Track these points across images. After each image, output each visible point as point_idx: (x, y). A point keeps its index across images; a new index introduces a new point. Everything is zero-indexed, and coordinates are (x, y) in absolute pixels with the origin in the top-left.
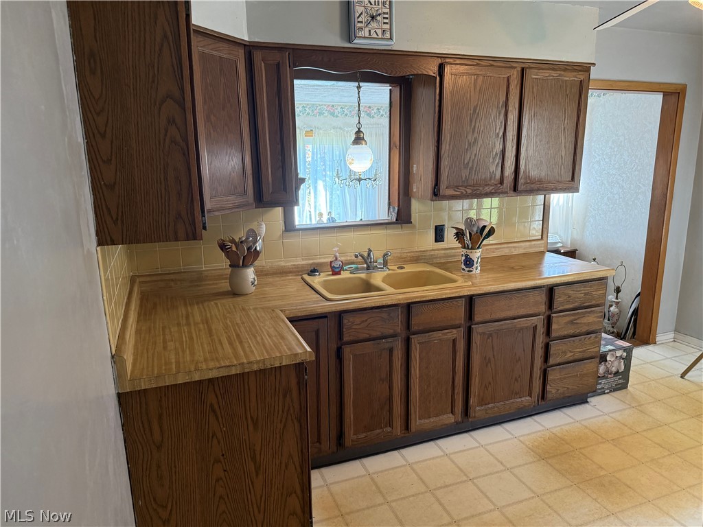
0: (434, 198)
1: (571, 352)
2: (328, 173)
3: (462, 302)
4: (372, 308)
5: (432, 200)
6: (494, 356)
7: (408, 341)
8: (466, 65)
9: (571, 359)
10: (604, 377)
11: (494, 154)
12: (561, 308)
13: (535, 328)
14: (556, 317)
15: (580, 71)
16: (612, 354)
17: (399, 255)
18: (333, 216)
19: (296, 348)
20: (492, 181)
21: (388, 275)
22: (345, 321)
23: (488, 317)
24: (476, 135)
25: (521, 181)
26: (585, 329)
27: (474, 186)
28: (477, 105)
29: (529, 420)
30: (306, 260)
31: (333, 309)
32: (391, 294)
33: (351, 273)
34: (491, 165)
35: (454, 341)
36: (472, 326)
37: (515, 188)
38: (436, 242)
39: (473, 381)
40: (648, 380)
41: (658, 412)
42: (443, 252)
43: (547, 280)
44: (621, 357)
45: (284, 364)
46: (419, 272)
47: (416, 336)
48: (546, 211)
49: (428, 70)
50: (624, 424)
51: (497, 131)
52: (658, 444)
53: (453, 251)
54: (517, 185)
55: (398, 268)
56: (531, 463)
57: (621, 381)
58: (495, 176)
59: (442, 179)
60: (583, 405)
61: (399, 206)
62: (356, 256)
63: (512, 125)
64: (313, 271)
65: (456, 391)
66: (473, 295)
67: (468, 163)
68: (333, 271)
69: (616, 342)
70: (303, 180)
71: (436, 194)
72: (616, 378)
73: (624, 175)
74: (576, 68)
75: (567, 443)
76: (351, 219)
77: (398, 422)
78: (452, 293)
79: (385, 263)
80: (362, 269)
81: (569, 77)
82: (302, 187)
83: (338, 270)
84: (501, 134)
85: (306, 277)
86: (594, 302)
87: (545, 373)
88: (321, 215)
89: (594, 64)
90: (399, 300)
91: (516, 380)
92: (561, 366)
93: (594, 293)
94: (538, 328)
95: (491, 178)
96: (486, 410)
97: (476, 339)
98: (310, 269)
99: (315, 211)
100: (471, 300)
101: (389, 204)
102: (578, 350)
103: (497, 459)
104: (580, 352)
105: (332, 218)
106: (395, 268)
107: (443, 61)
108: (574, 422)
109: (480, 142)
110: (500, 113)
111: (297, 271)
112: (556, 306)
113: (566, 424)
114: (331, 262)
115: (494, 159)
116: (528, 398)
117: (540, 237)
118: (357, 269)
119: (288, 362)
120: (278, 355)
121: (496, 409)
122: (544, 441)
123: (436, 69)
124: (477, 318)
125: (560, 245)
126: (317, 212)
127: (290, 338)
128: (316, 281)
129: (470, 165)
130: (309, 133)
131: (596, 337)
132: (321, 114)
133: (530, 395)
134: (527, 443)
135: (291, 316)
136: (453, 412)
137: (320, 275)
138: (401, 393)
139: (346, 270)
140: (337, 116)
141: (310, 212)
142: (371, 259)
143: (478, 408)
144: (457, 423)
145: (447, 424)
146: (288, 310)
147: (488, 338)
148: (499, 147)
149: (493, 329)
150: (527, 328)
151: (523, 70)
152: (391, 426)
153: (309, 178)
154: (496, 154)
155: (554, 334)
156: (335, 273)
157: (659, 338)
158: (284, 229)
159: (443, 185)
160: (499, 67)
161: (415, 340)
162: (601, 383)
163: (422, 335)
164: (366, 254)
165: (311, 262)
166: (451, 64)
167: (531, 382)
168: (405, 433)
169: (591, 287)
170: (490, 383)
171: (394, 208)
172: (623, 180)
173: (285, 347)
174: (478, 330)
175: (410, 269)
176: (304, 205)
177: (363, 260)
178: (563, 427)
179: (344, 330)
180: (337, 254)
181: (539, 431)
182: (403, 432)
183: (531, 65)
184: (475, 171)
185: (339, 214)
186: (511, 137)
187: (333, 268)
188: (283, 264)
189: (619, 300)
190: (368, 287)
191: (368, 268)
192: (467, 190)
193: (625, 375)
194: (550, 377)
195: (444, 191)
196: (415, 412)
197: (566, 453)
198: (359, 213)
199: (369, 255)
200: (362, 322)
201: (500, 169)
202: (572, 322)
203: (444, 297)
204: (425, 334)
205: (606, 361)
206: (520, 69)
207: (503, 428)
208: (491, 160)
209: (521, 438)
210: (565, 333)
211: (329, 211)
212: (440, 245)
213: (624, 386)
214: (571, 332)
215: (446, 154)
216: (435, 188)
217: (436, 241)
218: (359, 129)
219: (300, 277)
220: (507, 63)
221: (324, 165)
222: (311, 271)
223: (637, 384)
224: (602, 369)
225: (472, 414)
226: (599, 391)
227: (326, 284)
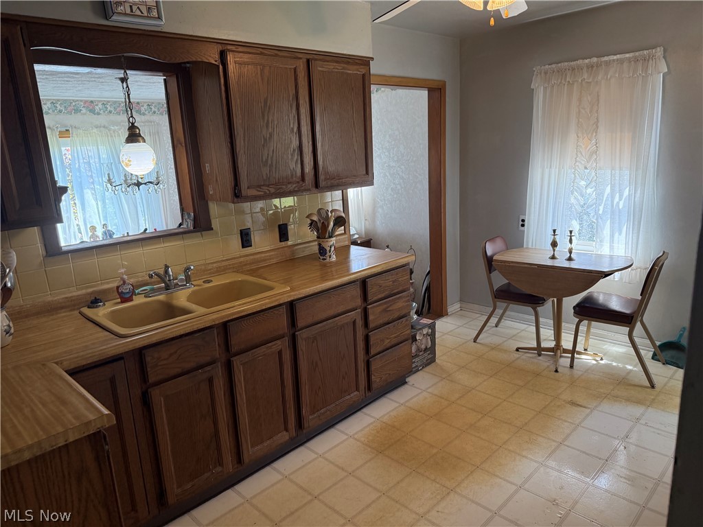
0: (236, 199)
1: (388, 339)
2: (96, 179)
3: (284, 310)
4: (181, 336)
5: (233, 203)
6: (320, 359)
7: (229, 367)
8: (250, 53)
9: (389, 345)
10: (417, 356)
11: (292, 150)
12: (375, 298)
13: (354, 323)
14: (371, 308)
15: (361, 65)
16: (420, 333)
17: (203, 267)
18: (110, 228)
19: (86, 413)
20: (294, 179)
21: (193, 292)
22: (148, 359)
23: (310, 320)
24: (270, 130)
25: (322, 177)
26: (396, 315)
27: (276, 184)
28: (267, 97)
29: (359, 414)
30: (82, 289)
31: (131, 347)
32: (203, 316)
33: (145, 297)
34: (290, 162)
35: (280, 353)
36: (296, 333)
37: (317, 185)
38: (243, 248)
39: (303, 390)
40: (450, 350)
41: (464, 378)
42: (252, 257)
43: (359, 274)
44: (427, 334)
45: (71, 440)
46: (230, 283)
47: (238, 357)
48: (345, 206)
49: (208, 58)
50: (441, 397)
51: (292, 126)
52: (471, 409)
53: (263, 255)
54: (319, 182)
55: (204, 282)
56: (370, 460)
57: (430, 356)
58: (296, 173)
59: (242, 179)
60: (403, 387)
61: (194, 212)
62: (151, 276)
63: (305, 120)
64: (95, 302)
65: (288, 406)
66: (293, 301)
67: (267, 161)
68: (121, 298)
69: (421, 321)
70: (64, 190)
71: (237, 195)
72: (426, 355)
73: (403, 167)
74: (357, 61)
75: (398, 429)
76: (134, 231)
77: (228, 458)
78: (272, 302)
79: (188, 279)
80: (160, 289)
81: (352, 70)
82: (63, 198)
83: (128, 296)
84: (295, 129)
85: (86, 310)
86: (401, 289)
87: (368, 364)
88: (93, 228)
89: (372, 59)
90: (213, 320)
91: (344, 378)
92: (381, 354)
93: (400, 280)
94: (357, 321)
95: (292, 175)
96: (319, 416)
97: (302, 346)
98: (90, 300)
99: (85, 224)
100: (291, 306)
101: (182, 210)
102: (393, 336)
103: (337, 466)
104: (395, 337)
105: (108, 231)
106: (200, 282)
107: (225, 48)
108: (400, 406)
109: (275, 137)
110: (291, 107)
111: (73, 305)
112: (371, 298)
113: (393, 410)
114: (118, 287)
115: (292, 155)
116: (356, 393)
117: (343, 232)
118: (153, 290)
119: (77, 437)
120: (60, 429)
121: (328, 412)
122: (378, 432)
123: (217, 57)
124: (301, 323)
125: (356, 236)
126: (89, 226)
127: (74, 400)
128: (101, 313)
129: (269, 162)
130: (65, 133)
131: (407, 320)
132: (77, 111)
133: (357, 389)
134: (363, 439)
135: (72, 367)
136: (286, 430)
137: (104, 305)
138: (228, 425)
139: (139, 294)
140: (99, 114)
141: (78, 225)
142: (169, 276)
143: (311, 417)
144: (292, 439)
145: (282, 444)
146: (66, 360)
147: (313, 342)
148: (295, 143)
149: (316, 332)
150: (347, 324)
151: (308, 61)
152: (221, 464)
153: (72, 187)
154: (294, 150)
155: (371, 325)
156: (124, 300)
157: (450, 309)
158: (44, 253)
159: (244, 184)
160: (285, 57)
161: (237, 361)
162: (414, 362)
163: (244, 355)
164: (162, 272)
165: (90, 290)
166: (233, 51)
167: (357, 376)
168: (237, 468)
169: (397, 274)
170: (320, 388)
171: (189, 214)
172: (402, 172)
173: (70, 416)
174: (302, 335)
175: (218, 281)
176: (69, 218)
177: (159, 279)
178: (392, 414)
179: (149, 369)
180: (125, 277)
181: (372, 423)
182: (236, 466)
183: (316, 57)
184: (276, 168)
185: (115, 225)
186: (306, 132)
187: (121, 294)
188: (50, 299)
189: (413, 281)
190: (171, 311)
191: (167, 288)
192: (270, 189)
193: (431, 350)
194: (373, 367)
195: (245, 191)
196: (247, 442)
197: (399, 440)
198: (142, 221)
199: (166, 272)
200: (171, 355)
201: (299, 166)
202: (385, 310)
203: (264, 308)
204: (249, 353)
205: (416, 340)
206: (305, 60)
207: (338, 430)
208: (290, 157)
209: (356, 436)
210: (381, 322)
211: (103, 223)
212: (248, 250)
213: (433, 360)
214: (386, 320)
215: (242, 151)
216: (235, 189)
217: (243, 246)
218: (133, 124)
219: (76, 312)
220: (293, 53)
221: (90, 170)
222: (92, 302)
223: (442, 356)
224: (414, 349)
225: (306, 425)
226: (414, 370)
227: (114, 316)
